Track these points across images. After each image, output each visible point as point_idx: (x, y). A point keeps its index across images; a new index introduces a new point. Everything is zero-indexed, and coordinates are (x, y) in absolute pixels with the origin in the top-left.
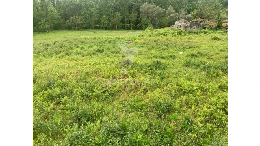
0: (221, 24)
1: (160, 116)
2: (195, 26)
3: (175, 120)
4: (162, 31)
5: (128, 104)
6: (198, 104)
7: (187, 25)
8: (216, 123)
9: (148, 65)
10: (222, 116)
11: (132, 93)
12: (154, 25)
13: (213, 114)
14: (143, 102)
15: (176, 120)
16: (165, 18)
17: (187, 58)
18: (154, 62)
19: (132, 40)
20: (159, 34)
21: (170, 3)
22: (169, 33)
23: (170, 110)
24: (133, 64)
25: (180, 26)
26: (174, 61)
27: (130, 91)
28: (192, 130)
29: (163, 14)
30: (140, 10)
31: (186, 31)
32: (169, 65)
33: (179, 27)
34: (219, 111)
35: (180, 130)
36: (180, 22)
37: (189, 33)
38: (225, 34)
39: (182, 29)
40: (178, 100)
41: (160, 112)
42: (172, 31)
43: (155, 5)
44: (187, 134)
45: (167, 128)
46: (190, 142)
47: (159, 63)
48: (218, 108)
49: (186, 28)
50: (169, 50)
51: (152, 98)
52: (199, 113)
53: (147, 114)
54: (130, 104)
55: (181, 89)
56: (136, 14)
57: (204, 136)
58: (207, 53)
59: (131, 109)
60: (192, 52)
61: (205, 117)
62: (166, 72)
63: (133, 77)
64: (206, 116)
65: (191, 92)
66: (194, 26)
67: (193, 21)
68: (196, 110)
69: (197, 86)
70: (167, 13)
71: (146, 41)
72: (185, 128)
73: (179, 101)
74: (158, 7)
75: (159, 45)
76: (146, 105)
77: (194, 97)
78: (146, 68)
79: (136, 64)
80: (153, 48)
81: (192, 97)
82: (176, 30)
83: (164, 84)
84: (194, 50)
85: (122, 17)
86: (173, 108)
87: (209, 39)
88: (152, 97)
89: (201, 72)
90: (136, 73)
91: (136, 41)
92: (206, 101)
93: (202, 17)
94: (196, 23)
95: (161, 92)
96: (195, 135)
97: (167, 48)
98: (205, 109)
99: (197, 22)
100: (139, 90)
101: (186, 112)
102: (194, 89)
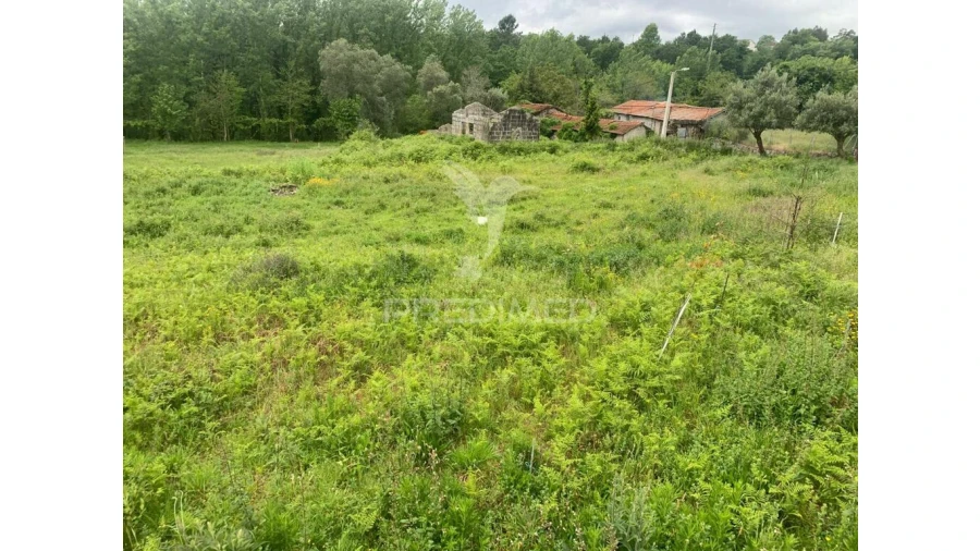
0: (596, 120)
1: (422, 459)
2: (519, 129)
3: (481, 464)
4: (408, 144)
5: (291, 436)
6: (551, 390)
7: (495, 124)
8: (612, 448)
9: (367, 271)
10: (629, 417)
11: (307, 387)
12: (376, 121)
13: (600, 416)
14: (355, 419)
15: (485, 463)
16: (418, 97)
17: (504, 236)
18: (391, 258)
19: (296, 180)
20: (401, 156)
21: (428, 45)
22: (437, 152)
23: (458, 428)
24: (307, 273)
25: (471, 126)
26: (463, 250)
27: (298, 380)
28: (542, 488)
29: (407, 86)
30: (318, 65)
31: (490, 145)
32: (443, 263)
33: (467, 131)
34: (618, 403)
35: (502, 495)
36: (470, 112)
37: (503, 150)
38: (610, 153)
39: (479, 138)
40: (486, 388)
41: (422, 445)
42: (444, 146)
43: (373, 51)
44: (528, 504)
45: (453, 499)
46: (536, 534)
47: (409, 262)
48: (613, 393)
49: (491, 133)
50: (442, 212)
51: (390, 395)
52: (557, 422)
53: (372, 461)
54: (298, 435)
55: (493, 346)
56: (305, 83)
57: (582, 498)
58: (565, 216)
59: (305, 457)
60: (519, 215)
61: (577, 431)
62: (434, 294)
63: (309, 325)
64: (581, 429)
65: (526, 350)
66: (515, 126)
67: (511, 111)
68: (549, 412)
69: (542, 329)
70: (421, 80)
71: (352, 183)
72: (518, 486)
73: (488, 391)
74: (388, 57)
75: (405, 194)
76: (368, 427)
77: (536, 367)
78: (361, 281)
79: (317, 269)
80: (383, 207)
81: (531, 368)
82: (458, 143)
83: (430, 336)
84: (522, 208)
85: (244, 90)
86: (471, 421)
87: (566, 169)
88: (389, 391)
89: (552, 280)
90: (321, 306)
91: (312, 181)
92: (577, 375)
93: (538, 98)
94: (518, 119)
95: (422, 367)
96: (554, 504)
97: (432, 204)
98: (575, 402)
99: (522, 112)
100: (338, 374)
101: (517, 426)
102: (534, 341)
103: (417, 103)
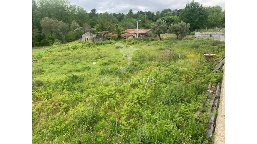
0: (120, 35)
1: (88, 130)
2: (101, 38)
3: (104, 128)
4: (70, 45)
5: (48, 131)
6: (119, 105)
7: (94, 38)
8: (136, 117)
9: (64, 81)
10: (139, 109)
11: (51, 117)
12: (60, 39)
13: (132, 110)
14: (67, 123)
15: (104, 127)
16: (71, 32)
17: (101, 67)
18: (70, 77)
19: (38, 58)
20: (69, 48)
21: (72, 18)
22: (79, 46)
23: (96, 120)
24: (46, 84)
25: (88, 39)
26: (90, 72)
27: (48, 115)
28: (120, 131)
29: (68, 29)
30: (40, 24)
31: (93, 43)
32: (85, 76)
33: (87, 40)
34: (136, 105)
35: (110, 135)
36: (87, 35)
37: (97, 44)
38: (125, 43)
39: (90, 42)
40: (102, 108)
41: (87, 126)
42: (81, 45)
43: (56, 20)
44: (117, 135)
45: (98, 138)
46: (121, 142)
47: (75, 77)
48: (134, 103)
49: (93, 40)
50: (83, 62)
51: (76, 114)
52: (122, 113)
53: (73, 133)
54: (50, 130)
55: (102, 97)
56: (37, 30)
57: (130, 131)
58: (116, 60)
59: (53, 136)
60: (104, 61)
61: (127, 114)
62: (84, 84)
63: (49, 99)
64: (128, 114)
65: (111, 96)
66: (99, 38)
67: (98, 34)
68: (119, 111)
69: (114, 90)
70: (72, 27)
71: (55, 57)
72: (114, 131)
73: (103, 109)
74: (61, 21)
75: (71, 59)
76: (71, 124)
77: (114, 100)
78: (62, 84)
79: (49, 83)
80: (65, 63)
81: (113, 101)
82: (84, 43)
83: (85, 97)
84: (104, 59)
86: (99, 117)
87: (114, 48)
88: (75, 113)
89: (115, 77)
90: (52, 93)
91: (43, 58)
92: (125, 100)
93: (104, 30)
94: (100, 36)
95: (84, 105)
96: (124, 134)
97: (79, 60)
98: (125, 107)
99: (101, 34)
100: (60, 111)
101: (111, 116)
102: (113, 93)
103: (71, 33)
